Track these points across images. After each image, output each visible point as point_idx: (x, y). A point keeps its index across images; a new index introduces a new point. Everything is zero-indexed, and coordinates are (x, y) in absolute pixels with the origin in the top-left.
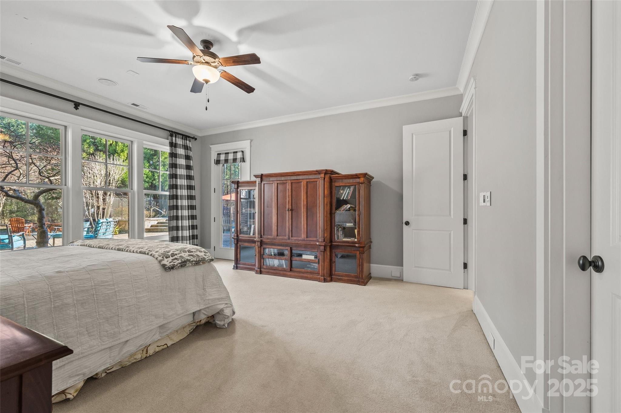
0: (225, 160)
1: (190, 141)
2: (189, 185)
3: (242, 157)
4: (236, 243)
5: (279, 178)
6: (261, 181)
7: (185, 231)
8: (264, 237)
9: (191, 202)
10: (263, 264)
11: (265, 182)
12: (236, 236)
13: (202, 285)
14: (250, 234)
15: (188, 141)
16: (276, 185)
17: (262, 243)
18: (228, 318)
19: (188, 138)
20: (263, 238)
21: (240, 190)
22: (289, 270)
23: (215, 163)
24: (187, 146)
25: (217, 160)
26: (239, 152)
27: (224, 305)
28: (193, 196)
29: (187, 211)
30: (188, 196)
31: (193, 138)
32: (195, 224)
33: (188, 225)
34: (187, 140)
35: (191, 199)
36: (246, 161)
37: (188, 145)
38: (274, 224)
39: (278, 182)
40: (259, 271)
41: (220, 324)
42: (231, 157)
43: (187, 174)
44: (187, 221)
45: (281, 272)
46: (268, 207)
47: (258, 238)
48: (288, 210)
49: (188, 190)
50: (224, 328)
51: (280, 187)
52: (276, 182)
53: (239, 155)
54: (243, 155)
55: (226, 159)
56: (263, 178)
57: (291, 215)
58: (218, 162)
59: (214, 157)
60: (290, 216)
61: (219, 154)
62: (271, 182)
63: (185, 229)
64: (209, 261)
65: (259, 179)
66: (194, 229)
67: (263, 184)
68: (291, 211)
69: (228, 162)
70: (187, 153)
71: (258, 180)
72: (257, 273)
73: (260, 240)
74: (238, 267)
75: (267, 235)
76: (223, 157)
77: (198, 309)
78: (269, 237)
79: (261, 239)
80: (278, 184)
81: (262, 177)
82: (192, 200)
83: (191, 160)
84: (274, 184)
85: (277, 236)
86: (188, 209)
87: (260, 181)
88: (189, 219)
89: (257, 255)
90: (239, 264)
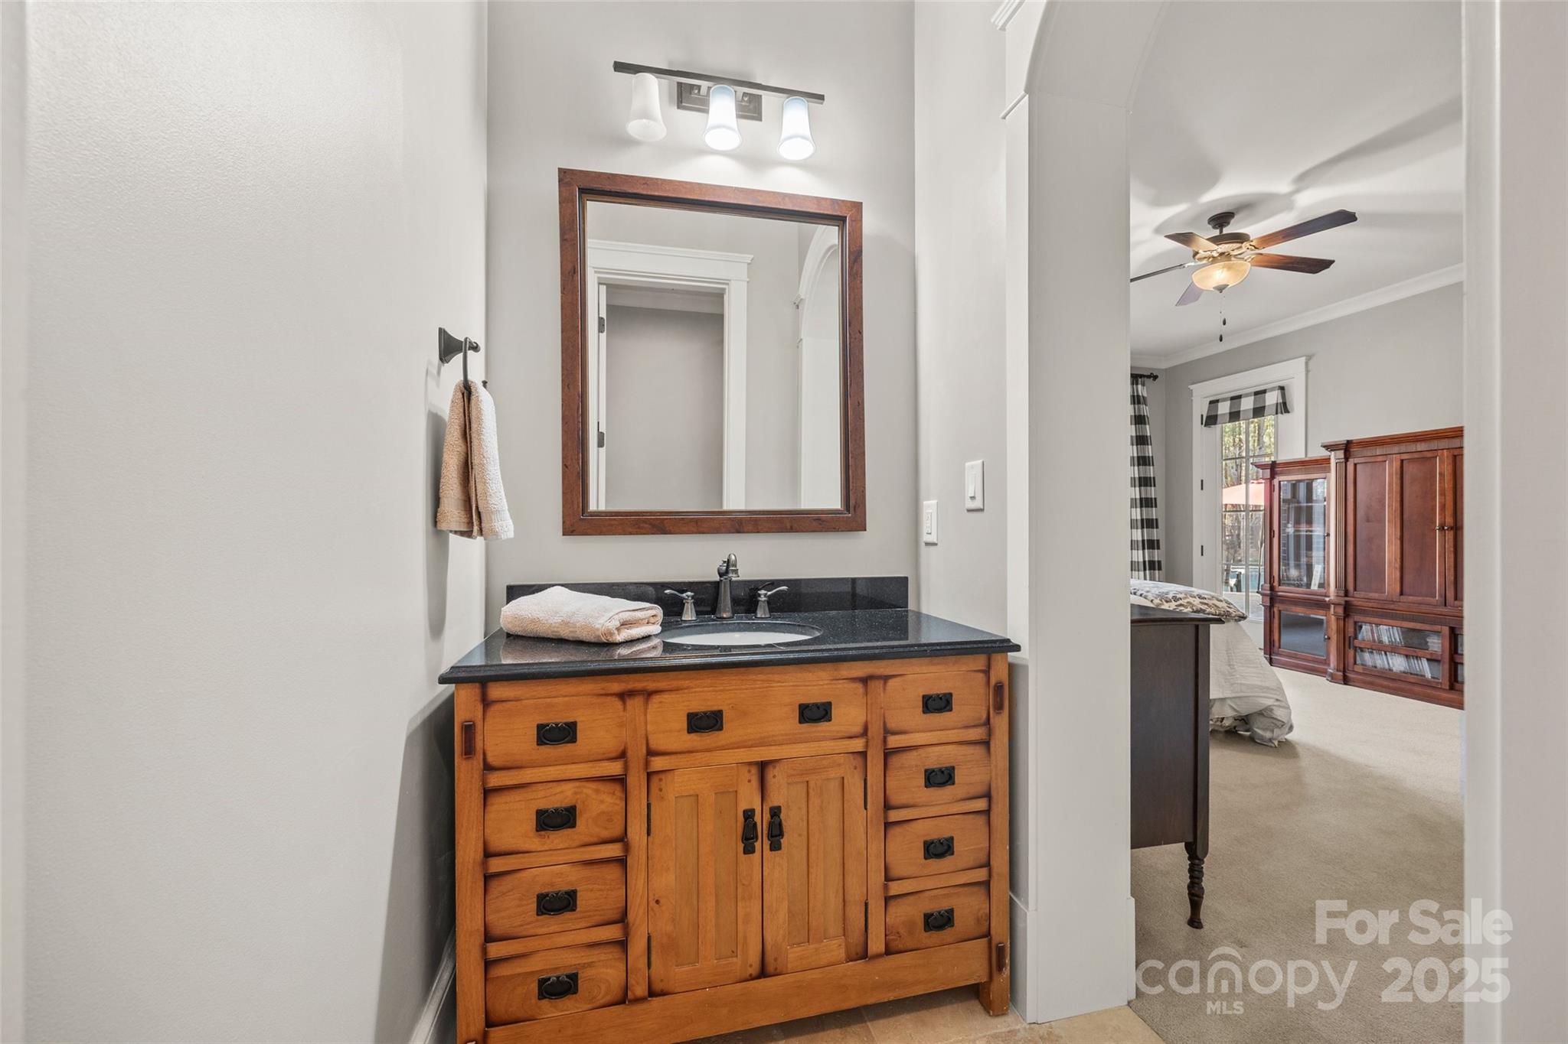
0: (1230, 413)
1: (1143, 385)
2: (1144, 478)
3: (1280, 401)
4: (1268, 604)
5: (1403, 448)
6: (1347, 459)
7: (1137, 572)
8: (1356, 596)
9: (1147, 514)
10: (1351, 661)
11: (1356, 460)
12: (1268, 588)
13: (1227, 658)
14: (1309, 585)
15: (1140, 386)
16: (1396, 465)
17: (1348, 609)
18: (1282, 726)
19: (1140, 380)
20: (1353, 597)
21: (1280, 482)
22: (1448, 688)
23: (1202, 424)
24: (1138, 396)
25: (1207, 417)
26: (1272, 389)
27: (1272, 700)
28: (1151, 499)
29: (1140, 531)
30: (1141, 499)
31: (1149, 377)
32: (1156, 559)
33: (1142, 560)
34: (1137, 384)
35: (1147, 506)
36: (1293, 410)
37: (1140, 394)
38: (1390, 563)
39: (1404, 457)
40: (1341, 678)
41: (1262, 736)
42: (1247, 404)
43: (1140, 455)
44: (1141, 552)
45: (1417, 689)
46: (1368, 521)
47: (1337, 596)
48: (1442, 528)
49: (1142, 488)
50: (1271, 747)
51: (1410, 469)
52: (1398, 458)
53: (1272, 399)
54: (1283, 396)
55: (1234, 412)
56: (1352, 450)
57: (1452, 540)
58: (1211, 420)
59: (1200, 408)
60: (1449, 545)
61: (1214, 403)
62: (1380, 459)
63: (1137, 569)
64: (1237, 618)
65: (1341, 454)
66: (1154, 569)
67: (1352, 464)
68: (1452, 532)
69: (1239, 417)
70: (1139, 410)
71: (1335, 456)
72: (1333, 679)
73: (1343, 602)
74: (1274, 661)
75: (1366, 592)
76: (1224, 408)
77: (1221, 696)
78: (1376, 595)
79: (1347, 599)
80: (1405, 462)
81: (1348, 448)
82: (1150, 509)
83: (1147, 422)
84: (1391, 462)
85: (1402, 594)
86: (1143, 527)
87: (1343, 457)
88: (1144, 549)
89: (1334, 637)
90: (1278, 654)
